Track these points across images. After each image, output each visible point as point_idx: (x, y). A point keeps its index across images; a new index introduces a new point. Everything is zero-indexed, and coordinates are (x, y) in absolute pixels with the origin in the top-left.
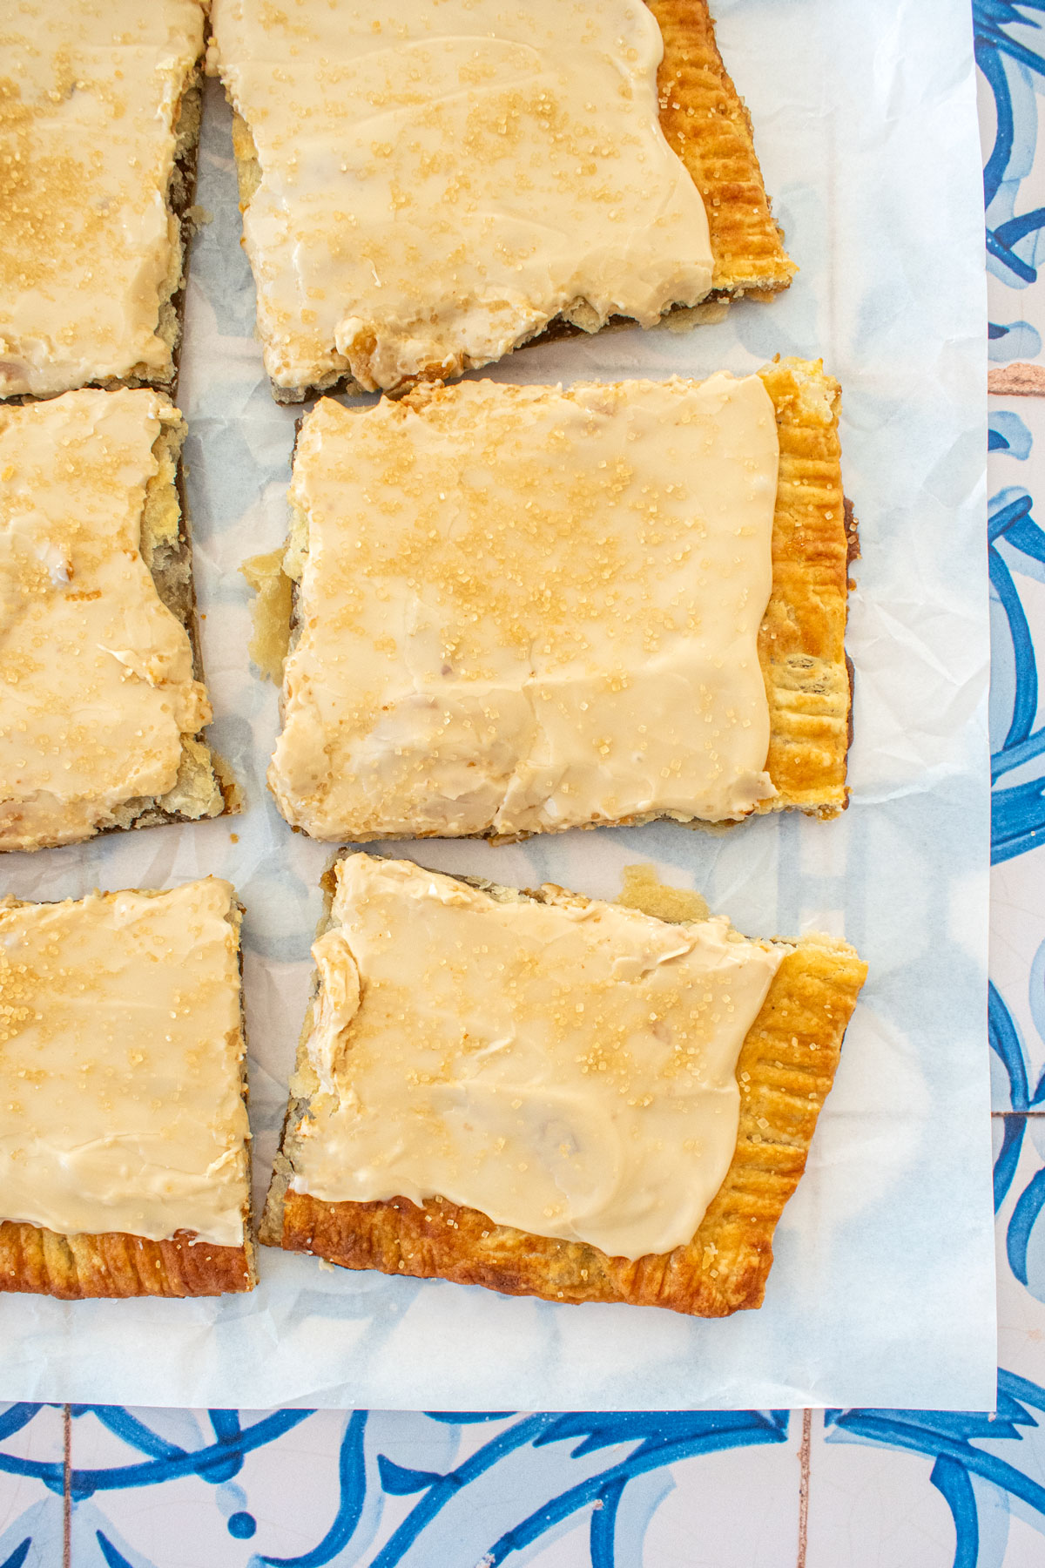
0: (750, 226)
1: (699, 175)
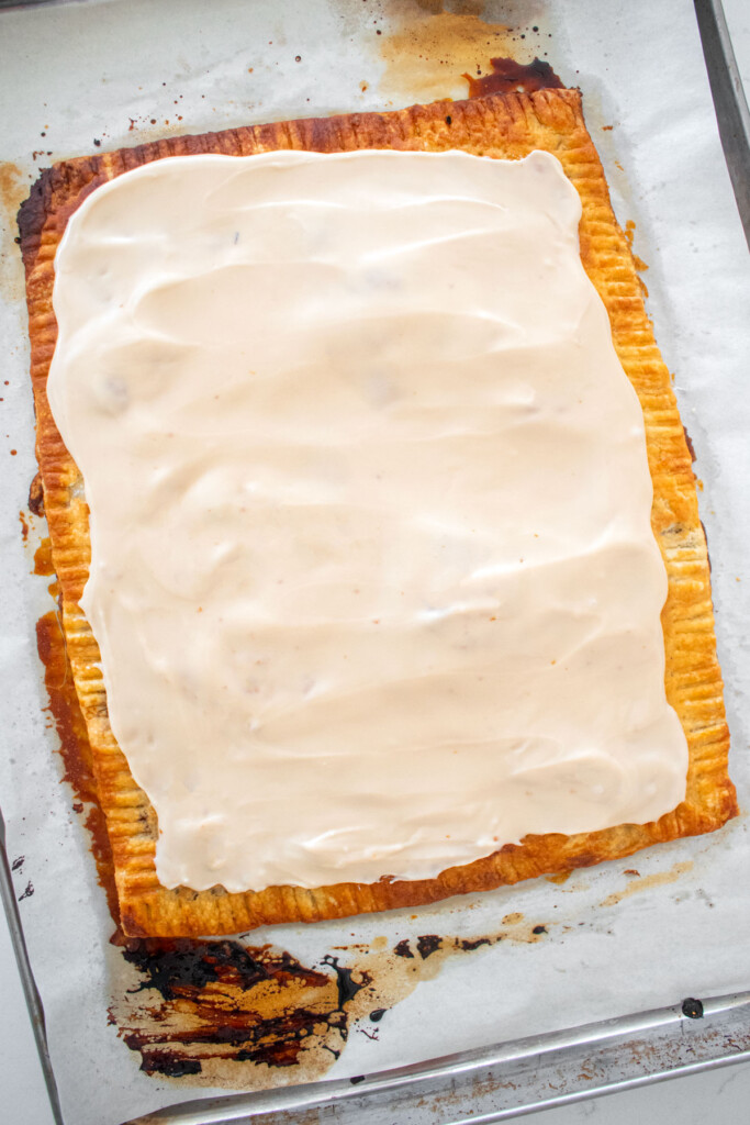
0: (637, 325)
1: (605, 293)
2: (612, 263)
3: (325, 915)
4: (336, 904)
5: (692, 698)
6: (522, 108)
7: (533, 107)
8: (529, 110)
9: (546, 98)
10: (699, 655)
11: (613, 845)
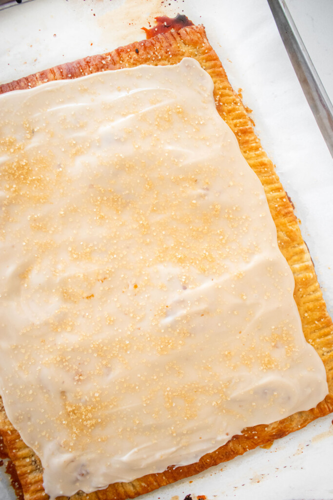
0: (251, 141)
1: (233, 126)
2: (234, 110)
3: (141, 493)
4: (146, 486)
5: (320, 337)
6: (175, 39)
7: (180, 37)
8: (178, 39)
9: (186, 31)
10: (318, 313)
11: (294, 424)
